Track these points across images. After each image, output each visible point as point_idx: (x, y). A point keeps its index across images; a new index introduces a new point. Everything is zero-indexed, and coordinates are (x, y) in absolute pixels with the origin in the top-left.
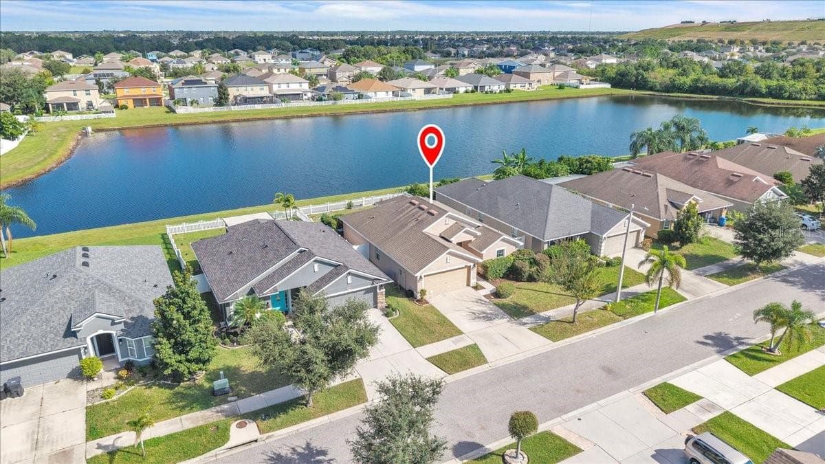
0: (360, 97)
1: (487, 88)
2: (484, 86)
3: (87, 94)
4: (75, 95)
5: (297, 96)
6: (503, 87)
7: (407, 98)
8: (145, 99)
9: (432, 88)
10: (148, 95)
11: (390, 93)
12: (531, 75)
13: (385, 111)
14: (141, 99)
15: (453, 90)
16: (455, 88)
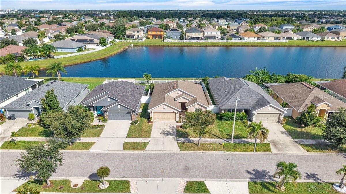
0: (241, 39)
1: (310, 38)
2: (309, 38)
3: (138, 33)
4: (134, 33)
5: (214, 38)
6: (320, 39)
7: (265, 41)
8: (156, 36)
9: (279, 37)
10: (158, 34)
11: (256, 38)
12: (341, 33)
14: (155, 36)
15: (290, 39)
16: (292, 38)
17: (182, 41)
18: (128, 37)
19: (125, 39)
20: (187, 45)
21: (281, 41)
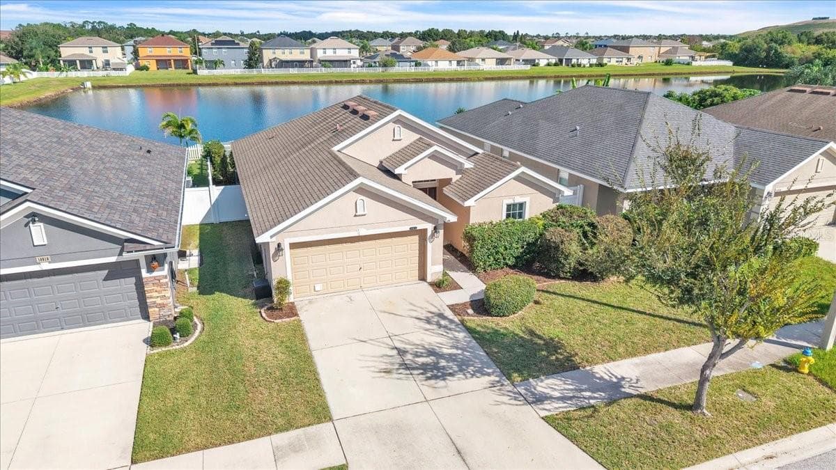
0: (418, 64)
1: (574, 61)
2: (571, 59)
3: (104, 52)
4: (91, 52)
5: (345, 63)
6: (594, 61)
7: (477, 68)
8: (170, 60)
9: (507, 59)
10: (174, 56)
11: (454, 63)
12: (630, 48)
13: (443, 80)
14: (165, 60)
15: (533, 63)
16: (535, 60)
17: (254, 72)
18: (71, 64)
19: (59, 69)
21: (513, 67)
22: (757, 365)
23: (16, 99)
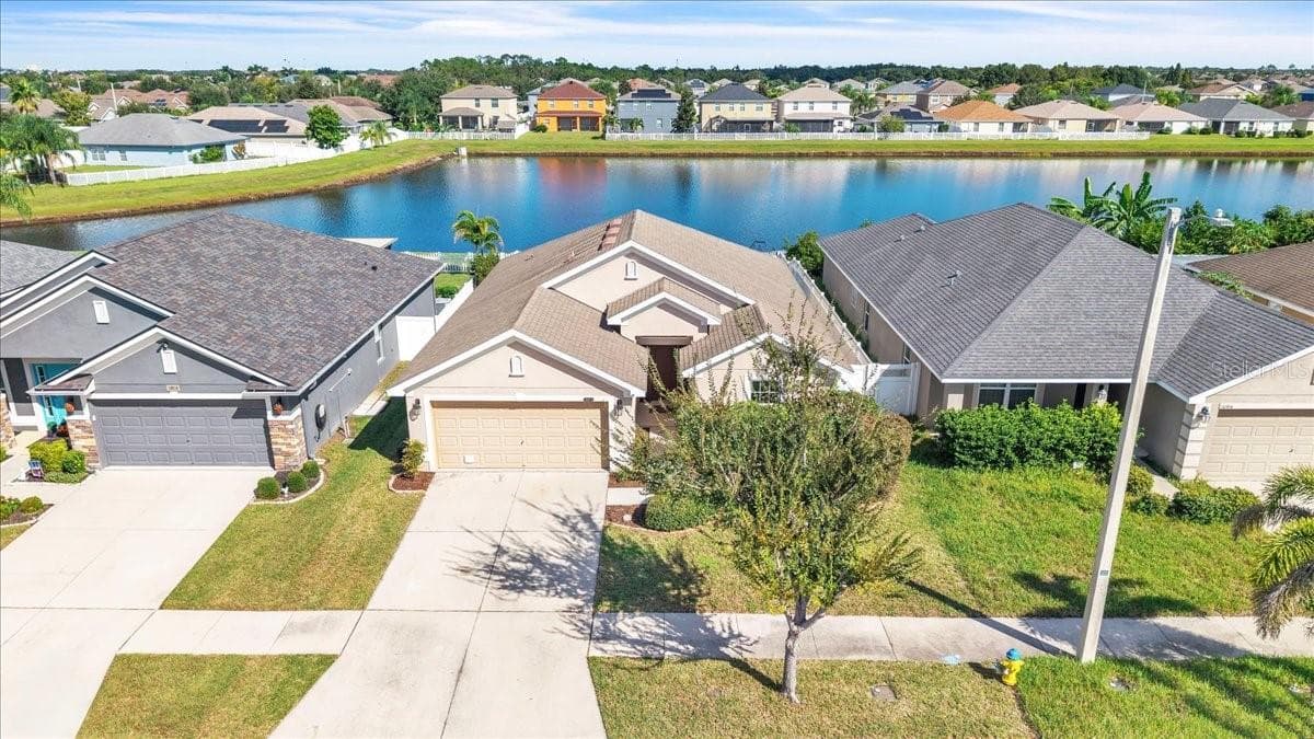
0: (943, 128)
1: (1244, 126)
2: (1238, 123)
3: (494, 105)
4: (478, 105)
5: (825, 124)
6: (1286, 127)
7: (1048, 135)
8: (575, 118)
9: (1109, 121)
10: (580, 112)
11: (1009, 127)
13: (979, 155)
14: (570, 118)
15: (1157, 128)
16: (1162, 124)
17: (685, 137)
18: (452, 121)
19: (436, 129)
20: (706, 151)
21: (1119, 136)
22: (952, 660)
23: (367, 170)
